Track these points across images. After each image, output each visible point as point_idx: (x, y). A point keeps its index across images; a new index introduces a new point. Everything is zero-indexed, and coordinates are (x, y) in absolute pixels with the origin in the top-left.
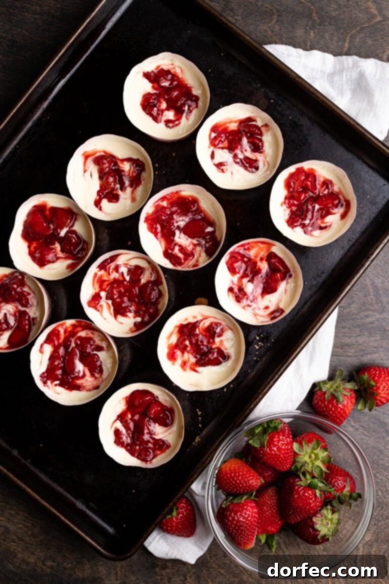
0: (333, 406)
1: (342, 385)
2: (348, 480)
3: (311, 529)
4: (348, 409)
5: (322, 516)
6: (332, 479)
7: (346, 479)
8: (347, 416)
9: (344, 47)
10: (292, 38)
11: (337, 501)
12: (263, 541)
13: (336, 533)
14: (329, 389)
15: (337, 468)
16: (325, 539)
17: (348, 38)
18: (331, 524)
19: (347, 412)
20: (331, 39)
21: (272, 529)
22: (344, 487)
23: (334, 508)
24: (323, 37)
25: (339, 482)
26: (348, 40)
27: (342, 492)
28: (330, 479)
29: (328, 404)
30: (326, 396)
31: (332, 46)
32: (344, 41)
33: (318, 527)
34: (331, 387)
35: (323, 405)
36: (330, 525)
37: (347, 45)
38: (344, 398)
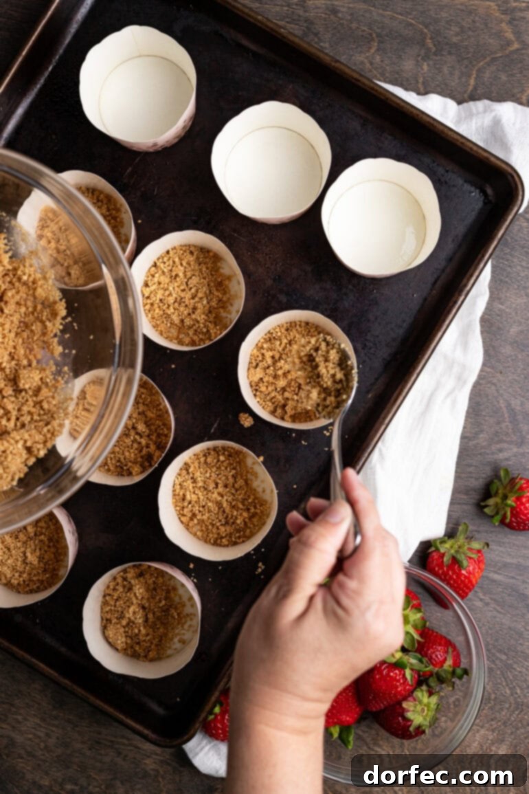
0: (454, 572)
1: (466, 544)
2: (450, 650)
3: (400, 719)
4: (475, 576)
5: (415, 700)
6: (428, 650)
7: (448, 649)
8: (473, 586)
9: (469, 85)
10: (397, 73)
11: (436, 679)
12: (336, 735)
13: (434, 723)
14: (449, 550)
15: (435, 634)
16: (419, 731)
17: (474, 72)
18: (428, 710)
19: (474, 581)
20: (451, 74)
21: (348, 719)
22: (445, 660)
23: (431, 689)
24: (440, 70)
25: (438, 653)
26: (474, 76)
27: (442, 666)
28: (425, 649)
29: (448, 570)
30: (445, 559)
31: (453, 84)
32: (469, 76)
33: (409, 715)
34: (452, 547)
35: (440, 572)
36: (426, 712)
37: (472, 82)
38: (469, 563)
